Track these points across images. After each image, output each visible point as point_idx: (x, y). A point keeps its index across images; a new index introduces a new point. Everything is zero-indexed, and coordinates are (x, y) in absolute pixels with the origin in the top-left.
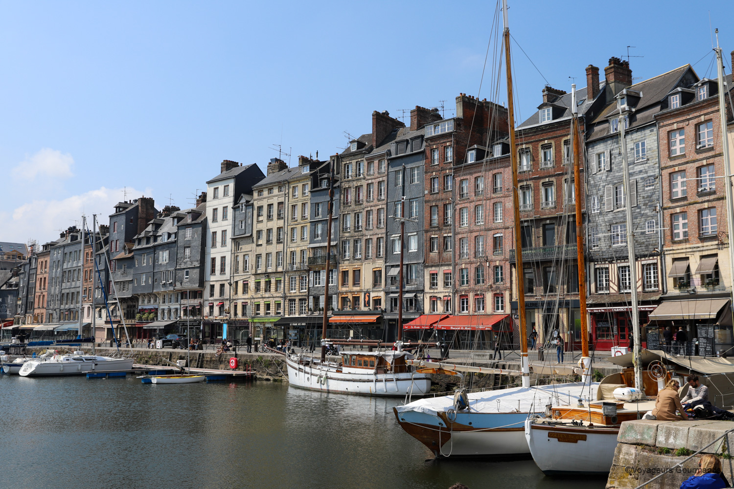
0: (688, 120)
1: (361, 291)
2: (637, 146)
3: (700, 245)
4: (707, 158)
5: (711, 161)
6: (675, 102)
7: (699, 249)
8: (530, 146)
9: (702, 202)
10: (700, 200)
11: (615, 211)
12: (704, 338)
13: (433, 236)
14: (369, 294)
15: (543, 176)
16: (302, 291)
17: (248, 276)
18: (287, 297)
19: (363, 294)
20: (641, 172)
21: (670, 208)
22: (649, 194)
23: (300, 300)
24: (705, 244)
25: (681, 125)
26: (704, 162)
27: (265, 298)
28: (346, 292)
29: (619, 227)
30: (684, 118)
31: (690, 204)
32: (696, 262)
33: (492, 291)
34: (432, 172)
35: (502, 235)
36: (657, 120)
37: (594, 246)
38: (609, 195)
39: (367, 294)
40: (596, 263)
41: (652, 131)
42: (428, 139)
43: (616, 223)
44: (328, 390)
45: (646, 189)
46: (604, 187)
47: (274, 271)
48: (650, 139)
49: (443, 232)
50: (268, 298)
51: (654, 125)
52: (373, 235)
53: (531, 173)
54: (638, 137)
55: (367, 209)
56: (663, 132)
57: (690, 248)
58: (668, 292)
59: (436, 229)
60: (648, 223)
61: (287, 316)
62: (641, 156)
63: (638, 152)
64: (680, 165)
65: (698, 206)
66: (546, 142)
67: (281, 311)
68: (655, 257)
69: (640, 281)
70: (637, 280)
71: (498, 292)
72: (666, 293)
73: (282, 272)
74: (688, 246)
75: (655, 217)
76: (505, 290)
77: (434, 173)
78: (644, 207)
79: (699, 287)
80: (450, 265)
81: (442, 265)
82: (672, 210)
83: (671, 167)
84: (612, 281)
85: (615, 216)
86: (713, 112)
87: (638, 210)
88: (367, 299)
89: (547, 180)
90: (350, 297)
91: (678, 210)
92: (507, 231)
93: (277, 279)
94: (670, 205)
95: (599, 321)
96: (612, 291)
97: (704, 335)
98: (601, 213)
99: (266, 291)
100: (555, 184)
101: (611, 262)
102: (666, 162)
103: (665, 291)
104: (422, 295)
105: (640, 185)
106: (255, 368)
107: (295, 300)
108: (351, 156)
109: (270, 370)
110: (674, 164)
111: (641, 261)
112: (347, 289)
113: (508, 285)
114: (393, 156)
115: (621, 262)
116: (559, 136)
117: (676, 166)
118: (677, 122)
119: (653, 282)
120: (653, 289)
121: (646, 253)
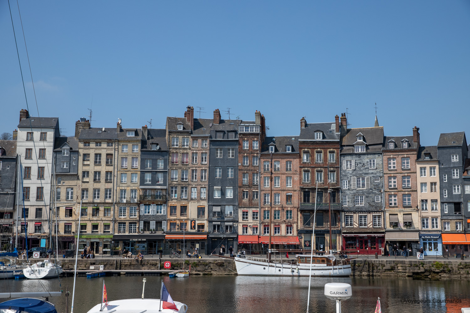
0: (398, 155)
1: (188, 219)
2: (370, 161)
3: (403, 209)
4: (407, 173)
5: (409, 174)
6: (391, 146)
7: (403, 211)
8: (310, 150)
9: (405, 191)
10: (404, 190)
11: (357, 189)
12: (415, 249)
13: (244, 190)
14: (195, 221)
15: (316, 166)
16: (131, 217)
17: (72, 204)
18: (118, 220)
19: (189, 222)
20: (372, 173)
21: (389, 192)
22: (377, 184)
23: (130, 223)
24: (406, 209)
25: (395, 156)
26: (406, 175)
27: (92, 220)
28: (175, 220)
29: (359, 197)
30: (396, 154)
31: (399, 191)
32: (401, 216)
33: (285, 223)
34: (244, 153)
35: (292, 194)
36: (383, 152)
37: (344, 205)
38: (354, 181)
39: (193, 222)
40: (345, 213)
41: (379, 156)
42: (240, 134)
43: (358, 195)
44: (293, 275)
45: (375, 181)
46: (351, 177)
47: (103, 202)
48: (378, 160)
49: (252, 188)
50: (96, 221)
51: (381, 154)
52: (198, 185)
53: (309, 164)
54: (371, 157)
55: (192, 168)
56: (385, 158)
57: (399, 210)
58: (387, 228)
59: (247, 186)
60: (376, 197)
61: (116, 234)
62: (372, 166)
63: (371, 164)
64: (394, 173)
65: (403, 193)
66: (319, 149)
67: (111, 230)
68: (380, 213)
69: (372, 223)
70: (370, 222)
71: (289, 224)
72: (386, 229)
73: (112, 203)
74: (397, 209)
75: (381, 195)
76: (294, 223)
77: (246, 154)
78: (374, 189)
79: (403, 227)
80: (258, 208)
81: (251, 207)
82: (390, 193)
83: (389, 174)
84: (355, 222)
85: (357, 192)
86: (410, 154)
87: (371, 191)
88: (193, 225)
89: (319, 169)
90: (178, 222)
91: (393, 193)
92: (295, 192)
93: (105, 208)
94: (389, 190)
95: (347, 241)
96: (355, 226)
97: (415, 248)
98: (349, 189)
99: (93, 215)
100: (324, 171)
101: (355, 213)
102: (386, 171)
103: (385, 228)
104: (237, 223)
105: (372, 179)
106: (181, 268)
107: (125, 223)
108: (178, 133)
109: (199, 268)
110: (391, 173)
111: (372, 214)
112: (175, 218)
113: (296, 220)
114: (213, 139)
115: (361, 213)
116: (326, 148)
117: (392, 174)
118: (393, 155)
119: (377, 223)
120: (377, 226)
121: (376, 210)
